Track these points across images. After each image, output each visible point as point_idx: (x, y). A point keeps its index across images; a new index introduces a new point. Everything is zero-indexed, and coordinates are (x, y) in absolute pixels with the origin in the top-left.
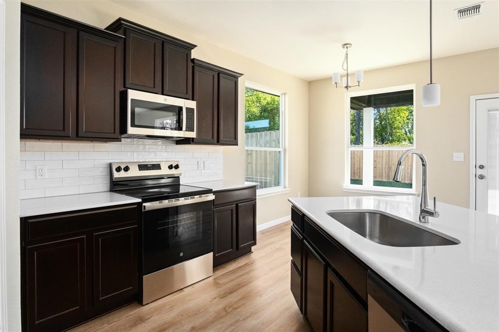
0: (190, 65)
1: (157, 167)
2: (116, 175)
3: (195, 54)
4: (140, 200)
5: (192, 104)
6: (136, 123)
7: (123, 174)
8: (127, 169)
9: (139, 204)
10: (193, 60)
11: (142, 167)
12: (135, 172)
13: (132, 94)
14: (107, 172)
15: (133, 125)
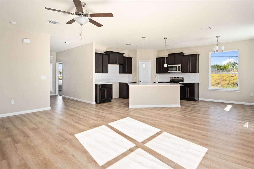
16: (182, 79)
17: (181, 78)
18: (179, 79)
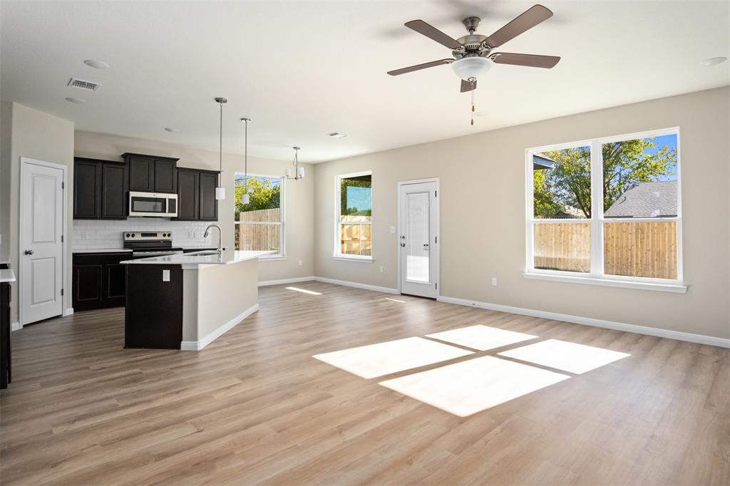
0: (176, 171)
1: (155, 235)
2: (126, 239)
3: (179, 164)
4: (131, 251)
5: (175, 196)
6: (135, 210)
7: (131, 238)
8: (133, 236)
9: (132, 253)
10: (178, 168)
11: (144, 235)
12: (138, 238)
13: (132, 194)
14: (121, 237)
15: (133, 211)
16: (167, 238)
17: (164, 235)
18: (160, 237)
